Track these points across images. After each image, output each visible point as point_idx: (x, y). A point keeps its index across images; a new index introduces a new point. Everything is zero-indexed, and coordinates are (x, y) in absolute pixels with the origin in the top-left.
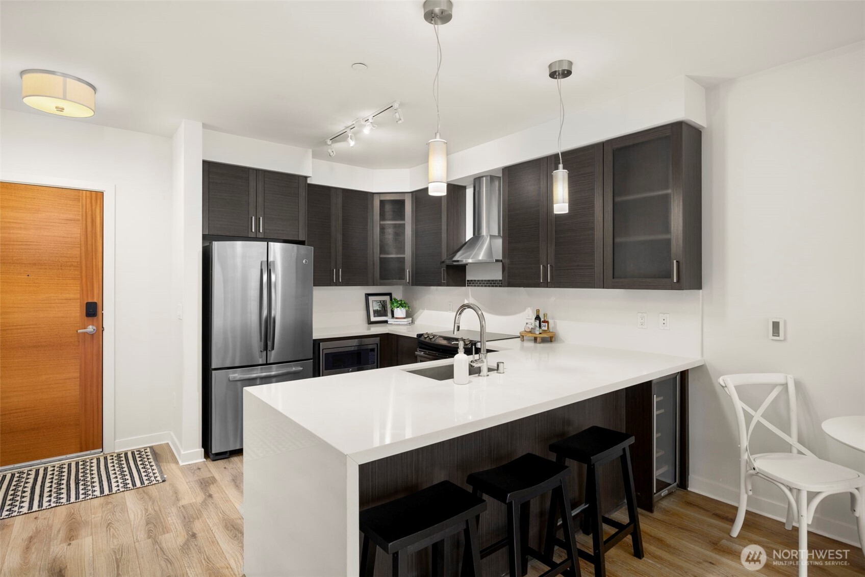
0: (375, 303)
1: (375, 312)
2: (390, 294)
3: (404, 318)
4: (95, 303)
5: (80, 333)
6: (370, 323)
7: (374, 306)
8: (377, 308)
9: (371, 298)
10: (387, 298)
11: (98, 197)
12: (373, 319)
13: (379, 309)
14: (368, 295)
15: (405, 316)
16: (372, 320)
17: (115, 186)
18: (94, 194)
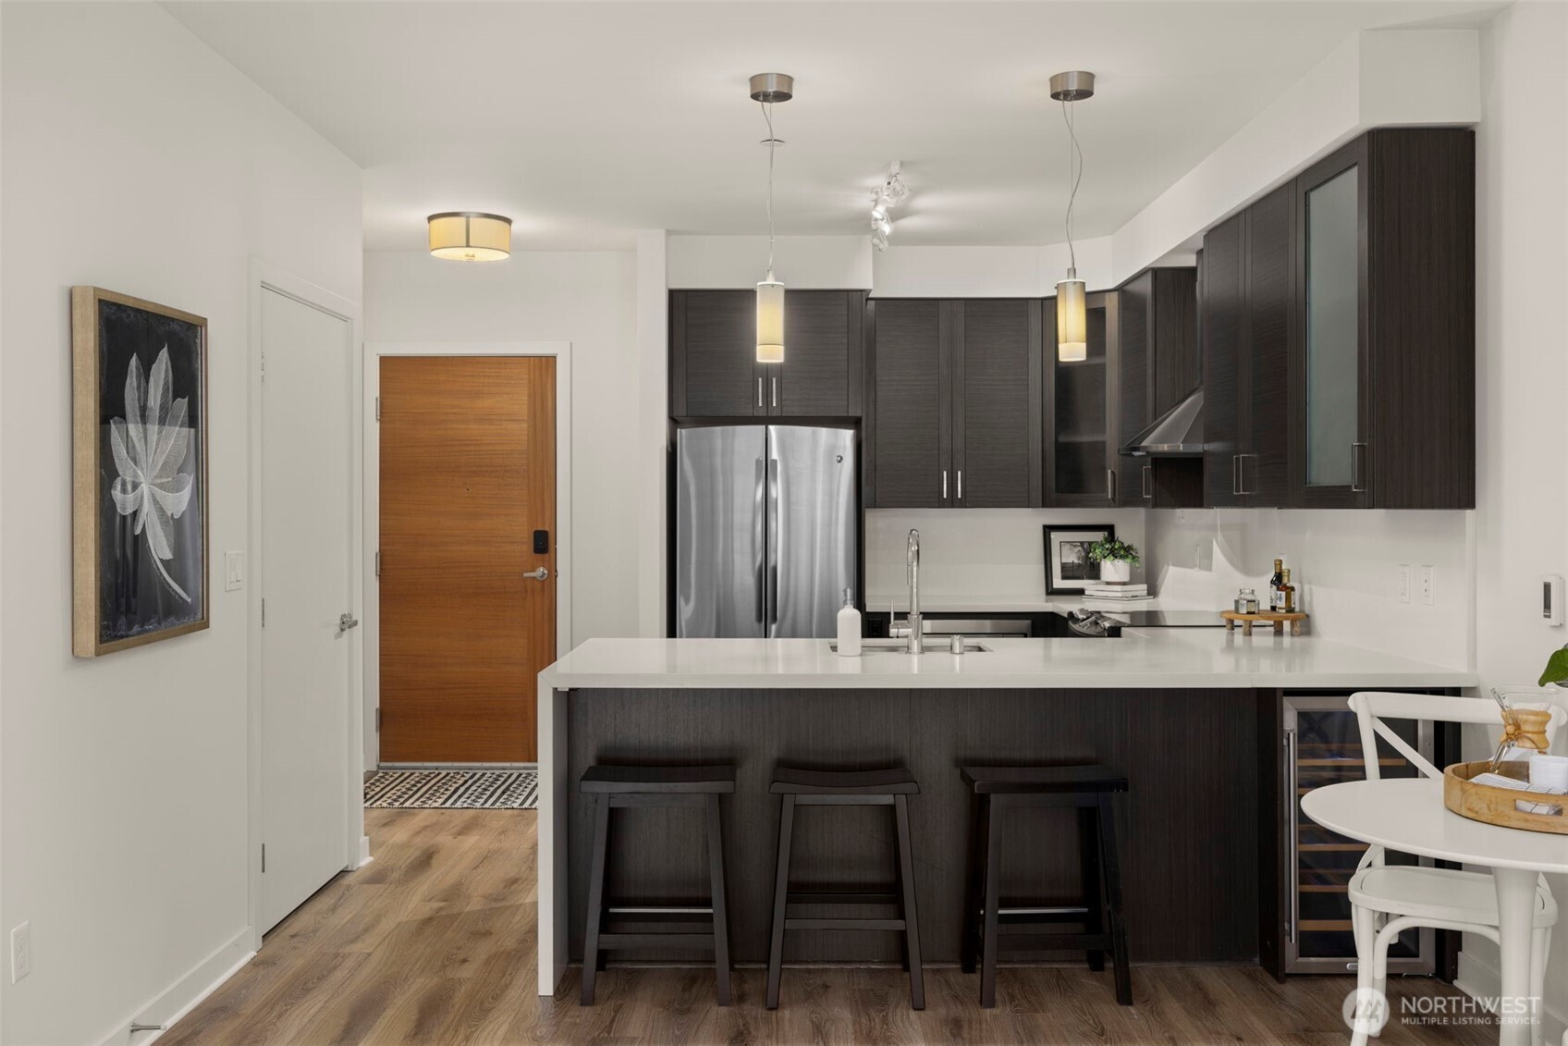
0: (1066, 549)
1: (1064, 567)
2: (1110, 529)
3: (1124, 584)
4: (546, 533)
5: (527, 578)
6: (1051, 592)
7: (1066, 554)
8: (1072, 557)
9: (1056, 537)
10: (1099, 536)
11: (547, 364)
12: (1059, 583)
13: (1076, 561)
14: (1048, 530)
15: (1126, 579)
16: (1055, 586)
17: (571, 344)
18: (544, 359)
